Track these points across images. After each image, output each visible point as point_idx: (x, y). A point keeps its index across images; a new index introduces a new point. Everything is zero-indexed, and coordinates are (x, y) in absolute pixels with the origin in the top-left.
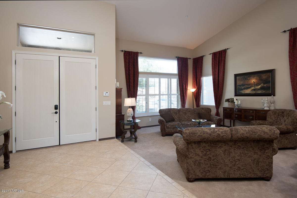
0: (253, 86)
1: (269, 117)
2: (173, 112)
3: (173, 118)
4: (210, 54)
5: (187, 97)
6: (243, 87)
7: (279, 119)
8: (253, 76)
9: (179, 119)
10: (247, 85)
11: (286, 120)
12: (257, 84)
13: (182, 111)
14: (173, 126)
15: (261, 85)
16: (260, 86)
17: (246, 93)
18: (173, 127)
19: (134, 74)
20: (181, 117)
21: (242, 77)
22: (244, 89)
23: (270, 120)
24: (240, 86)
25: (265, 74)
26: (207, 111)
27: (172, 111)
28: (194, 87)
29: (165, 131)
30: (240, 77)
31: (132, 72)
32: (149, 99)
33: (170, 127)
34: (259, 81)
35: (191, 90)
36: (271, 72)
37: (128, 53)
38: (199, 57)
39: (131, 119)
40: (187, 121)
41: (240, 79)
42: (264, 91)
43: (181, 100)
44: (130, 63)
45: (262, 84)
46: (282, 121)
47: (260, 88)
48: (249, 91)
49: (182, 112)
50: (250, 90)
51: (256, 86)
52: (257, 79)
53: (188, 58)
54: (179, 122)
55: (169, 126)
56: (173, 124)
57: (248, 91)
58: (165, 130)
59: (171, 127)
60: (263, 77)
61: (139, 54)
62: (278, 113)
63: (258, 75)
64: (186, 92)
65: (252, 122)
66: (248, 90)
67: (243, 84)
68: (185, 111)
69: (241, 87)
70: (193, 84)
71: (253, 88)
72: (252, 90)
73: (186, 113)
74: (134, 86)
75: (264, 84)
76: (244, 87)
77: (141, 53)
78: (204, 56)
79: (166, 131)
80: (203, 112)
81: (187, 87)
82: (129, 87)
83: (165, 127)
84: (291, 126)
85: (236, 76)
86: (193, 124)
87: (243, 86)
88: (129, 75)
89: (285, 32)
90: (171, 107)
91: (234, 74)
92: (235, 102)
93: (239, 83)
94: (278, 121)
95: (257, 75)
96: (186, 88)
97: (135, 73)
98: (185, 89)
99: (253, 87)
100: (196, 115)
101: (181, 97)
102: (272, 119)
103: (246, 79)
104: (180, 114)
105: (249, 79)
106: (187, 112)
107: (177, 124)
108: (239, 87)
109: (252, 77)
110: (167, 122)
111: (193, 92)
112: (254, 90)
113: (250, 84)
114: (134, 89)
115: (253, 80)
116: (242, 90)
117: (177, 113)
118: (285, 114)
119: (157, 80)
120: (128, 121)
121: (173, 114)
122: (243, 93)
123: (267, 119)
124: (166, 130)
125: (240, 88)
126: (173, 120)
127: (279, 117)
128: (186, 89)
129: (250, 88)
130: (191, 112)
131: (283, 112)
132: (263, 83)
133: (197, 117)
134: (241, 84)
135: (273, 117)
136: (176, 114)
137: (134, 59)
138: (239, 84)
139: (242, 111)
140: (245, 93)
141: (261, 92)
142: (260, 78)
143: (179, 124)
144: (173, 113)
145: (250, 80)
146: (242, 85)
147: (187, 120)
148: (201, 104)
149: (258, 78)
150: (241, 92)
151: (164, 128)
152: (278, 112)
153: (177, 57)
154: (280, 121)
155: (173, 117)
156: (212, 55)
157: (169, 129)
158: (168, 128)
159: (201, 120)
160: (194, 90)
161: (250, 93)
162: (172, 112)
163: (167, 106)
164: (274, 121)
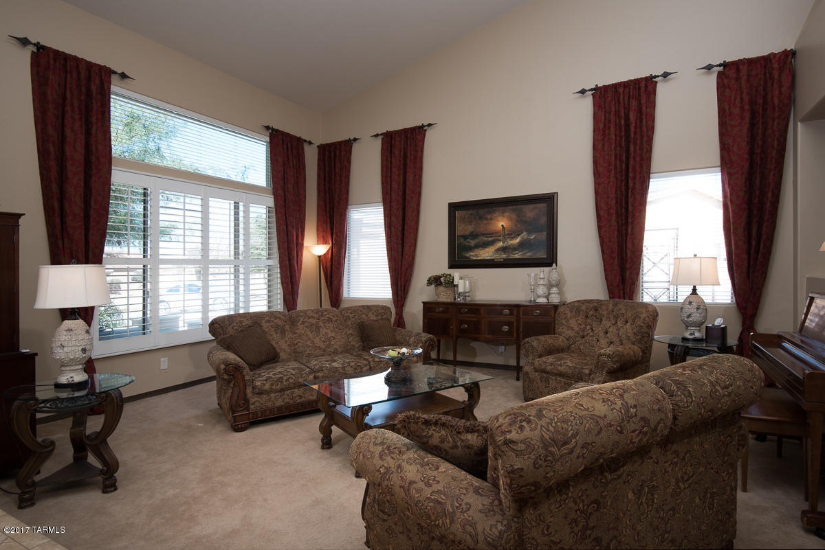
0: (501, 238)
1: (565, 323)
2: (272, 326)
3: (274, 349)
4: (377, 136)
5: (300, 273)
6: (473, 243)
7: (588, 327)
8: (501, 209)
9: (295, 351)
10: (484, 234)
11: (610, 330)
12: (512, 234)
13: (302, 319)
14: (281, 382)
15: (522, 235)
16: (518, 240)
17: (482, 258)
18: (278, 387)
19: (88, 163)
20: (300, 344)
21: (470, 212)
22: (478, 246)
23: (567, 332)
24: (465, 237)
25: (532, 206)
26: (384, 317)
27: (268, 321)
28: (322, 240)
29: (247, 408)
30: (465, 212)
31: (75, 153)
32: (158, 278)
33: (267, 387)
34: (516, 225)
35: (314, 249)
36: (548, 201)
37: (55, 61)
38: (340, 143)
39: (80, 377)
40: (323, 355)
41: (466, 217)
42: (529, 254)
43: (282, 283)
44: (68, 108)
45: (524, 233)
46: (599, 330)
47: (519, 245)
48: (491, 253)
49: (303, 323)
50: (493, 250)
51: (508, 240)
52: (510, 219)
53: (305, 141)
54: (295, 360)
55: (264, 385)
56: (280, 373)
57: (487, 254)
58: (247, 401)
59: (273, 387)
60: (528, 215)
61: (114, 79)
62: (584, 310)
63: (515, 207)
64: (299, 254)
65: (528, 342)
66: (487, 249)
67: (472, 232)
68: (313, 321)
69: (468, 240)
70: (318, 231)
71: (500, 244)
72: (498, 250)
73: (318, 328)
74: (87, 217)
75: (529, 232)
76: (477, 241)
77: (123, 76)
78: (355, 140)
79: (252, 407)
80: (372, 318)
81: (303, 240)
82: (58, 220)
83: (249, 390)
84: (634, 344)
85: (454, 207)
86: (352, 364)
87: (472, 239)
88: (62, 160)
89: (583, 92)
90: (247, 306)
91: (449, 204)
92: (457, 286)
93: (460, 229)
94: (588, 334)
95: (510, 207)
96: (300, 241)
97: (93, 159)
98: (297, 245)
99: (500, 240)
100: (351, 332)
101: (281, 273)
102: (572, 329)
103: (481, 218)
104: (295, 333)
105: (491, 219)
106: (321, 324)
107: (294, 372)
108: (462, 240)
109: (497, 214)
110: (254, 367)
111: (320, 257)
112: (502, 251)
113: (492, 234)
114: (87, 229)
115: (501, 222)
116: (470, 249)
117: (287, 327)
118: (605, 313)
119: (194, 203)
120: (58, 386)
121: (271, 335)
122: (474, 258)
123: (559, 329)
124: (252, 401)
125: (467, 244)
126: (272, 358)
127: (589, 321)
128: (300, 246)
129: (493, 245)
130: (336, 321)
131: (596, 307)
132: (526, 231)
133: (356, 339)
134: (467, 233)
135: (573, 323)
136: (283, 332)
137: (89, 94)
138: (461, 234)
139: (482, 311)
140: (480, 258)
141: (520, 257)
142: (519, 217)
143: (302, 370)
144: (273, 330)
145: (493, 222)
146: (469, 235)
147: (324, 351)
148: (345, 295)
149: (514, 216)
150: (467, 255)
151: (245, 394)
152: (583, 308)
153: (267, 128)
154: (591, 334)
155: (272, 345)
156: (381, 137)
157: (265, 397)
158: (260, 393)
159: (404, 350)
160: (322, 250)
161: (492, 258)
162: (265, 325)
163: (232, 306)
164: (578, 333)
